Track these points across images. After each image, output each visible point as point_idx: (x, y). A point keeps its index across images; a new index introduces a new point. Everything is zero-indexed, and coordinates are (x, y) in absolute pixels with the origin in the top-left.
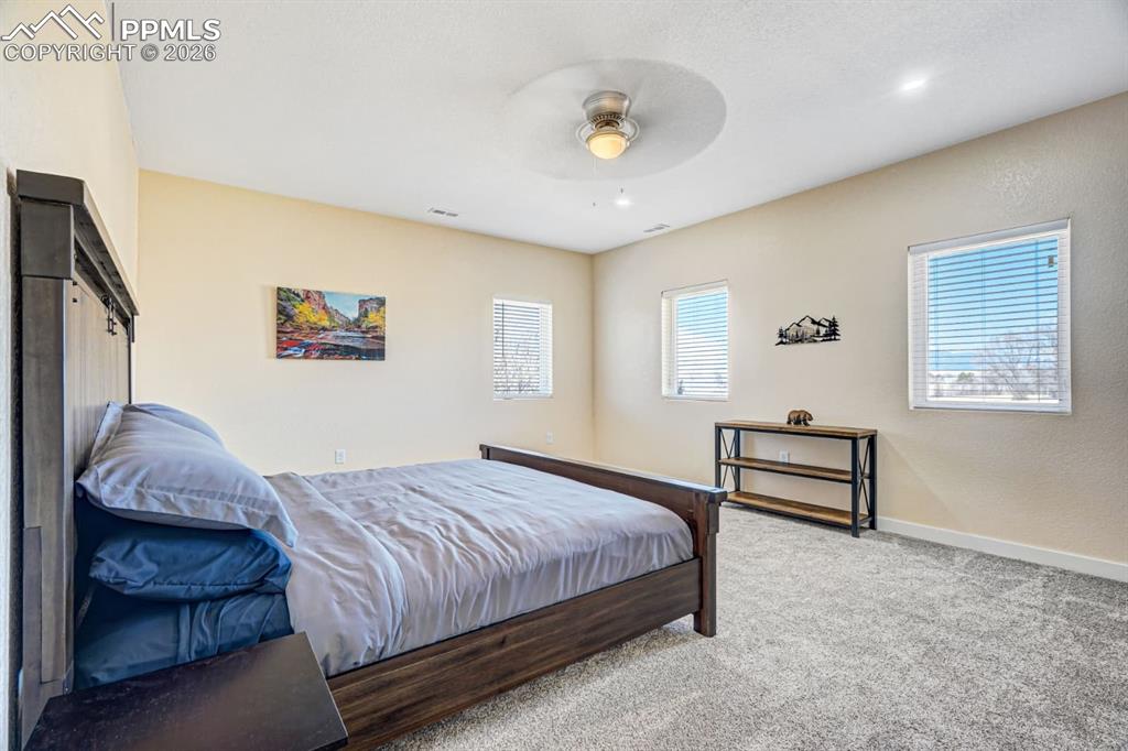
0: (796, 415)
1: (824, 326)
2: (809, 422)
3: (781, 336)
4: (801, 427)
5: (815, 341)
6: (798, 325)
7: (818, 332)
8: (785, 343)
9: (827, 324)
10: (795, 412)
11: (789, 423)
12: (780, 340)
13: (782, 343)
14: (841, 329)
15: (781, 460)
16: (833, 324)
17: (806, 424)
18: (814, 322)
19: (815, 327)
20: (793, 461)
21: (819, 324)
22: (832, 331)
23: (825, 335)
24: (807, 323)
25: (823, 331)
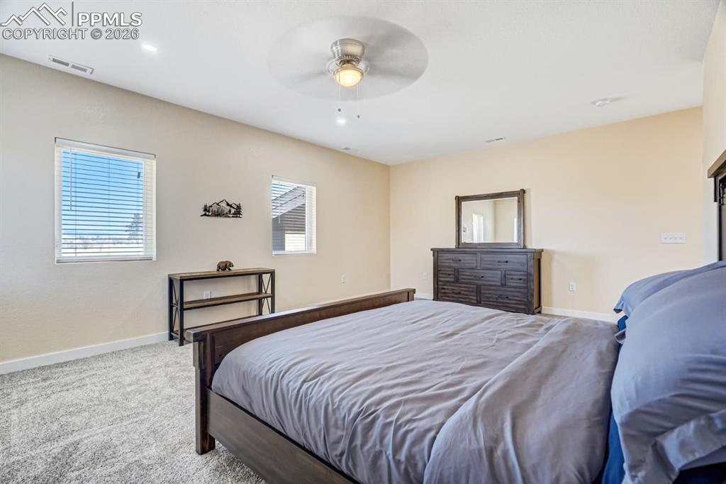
0: (224, 264)
1: (234, 208)
2: (231, 268)
3: (205, 210)
4: (227, 272)
5: (229, 217)
6: (218, 204)
7: (230, 211)
8: (208, 216)
9: (235, 207)
10: (223, 262)
11: (218, 270)
12: (204, 213)
13: (205, 215)
14: (243, 211)
15: (205, 298)
16: (239, 207)
17: (230, 270)
18: (228, 204)
19: (228, 208)
20: (213, 297)
21: (231, 206)
22: (238, 212)
23: (234, 214)
24: (223, 204)
25: (233, 211)
